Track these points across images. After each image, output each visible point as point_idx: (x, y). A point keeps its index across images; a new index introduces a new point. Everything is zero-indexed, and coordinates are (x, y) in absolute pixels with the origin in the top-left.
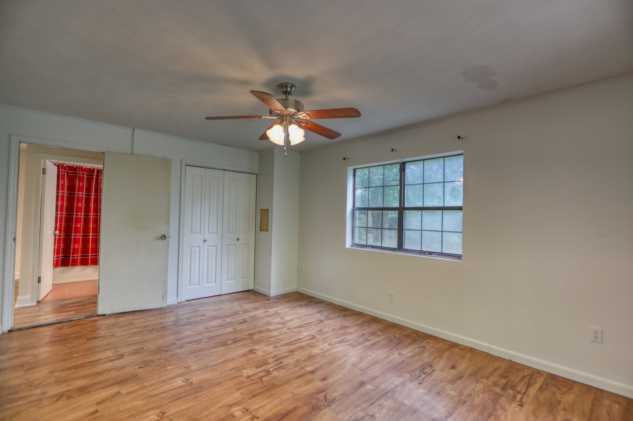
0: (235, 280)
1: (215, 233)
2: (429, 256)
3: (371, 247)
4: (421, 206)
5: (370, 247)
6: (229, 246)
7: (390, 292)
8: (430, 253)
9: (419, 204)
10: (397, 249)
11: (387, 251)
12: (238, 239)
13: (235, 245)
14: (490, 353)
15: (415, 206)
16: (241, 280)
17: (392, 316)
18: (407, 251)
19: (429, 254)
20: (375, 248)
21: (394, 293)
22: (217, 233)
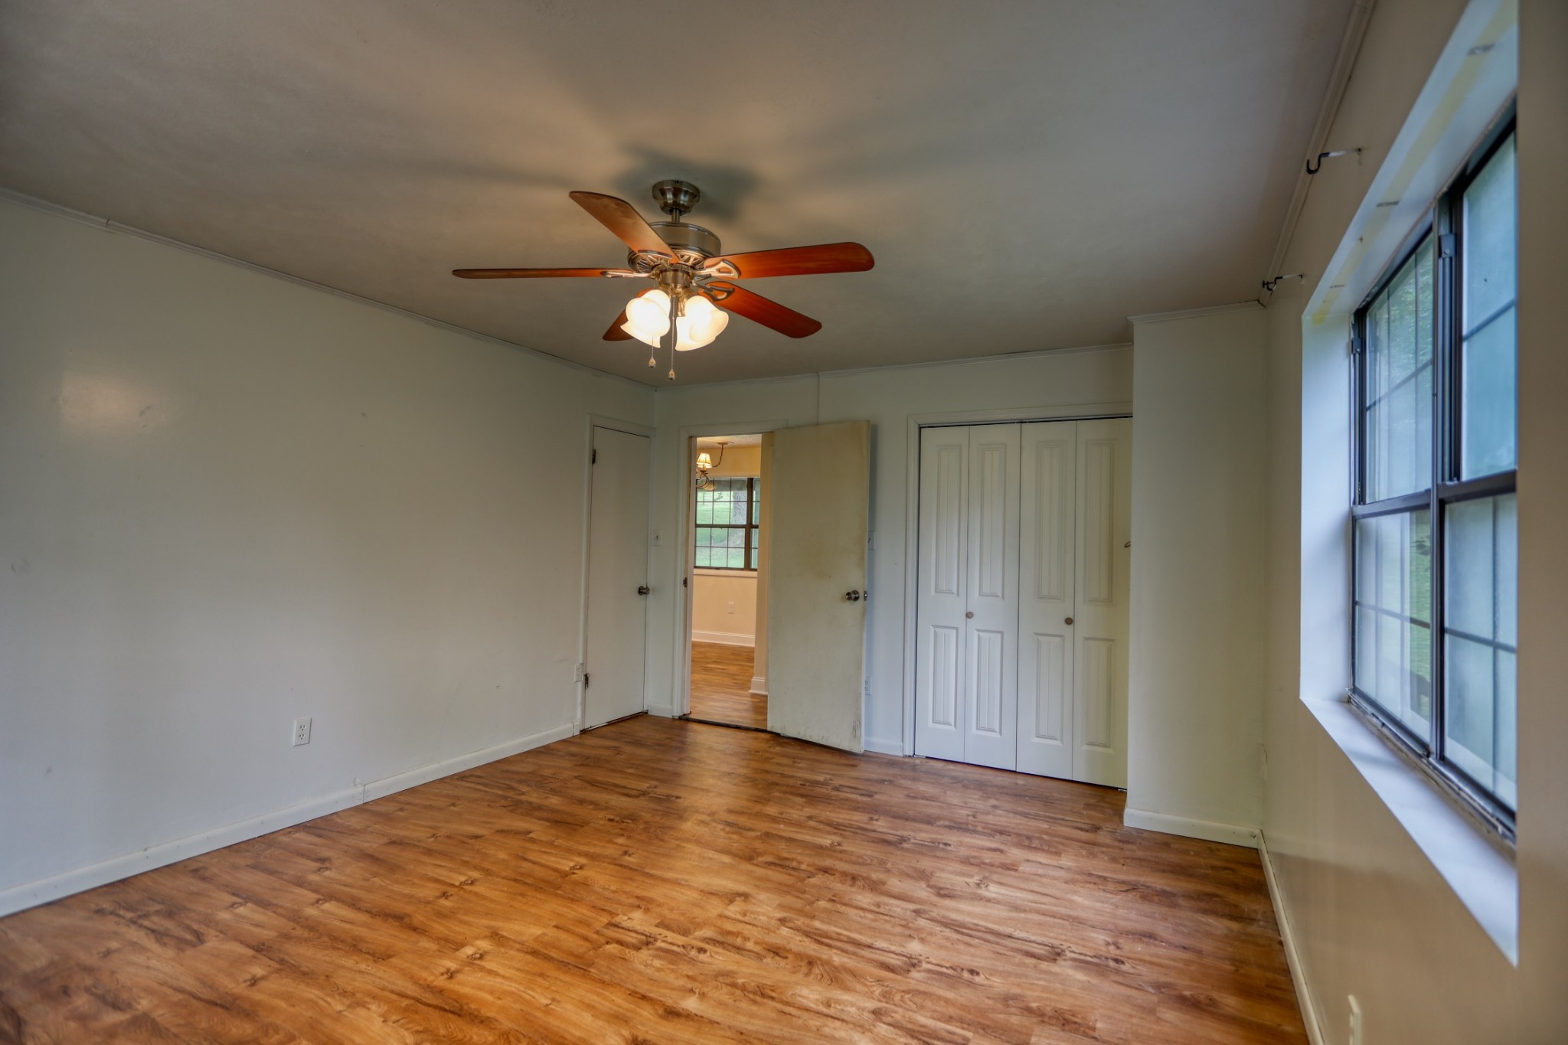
0: (1062, 741)
1: (998, 596)
6: (1039, 637)
12: (1069, 621)
13: (1061, 636)
16: (1085, 747)
22: (1003, 597)
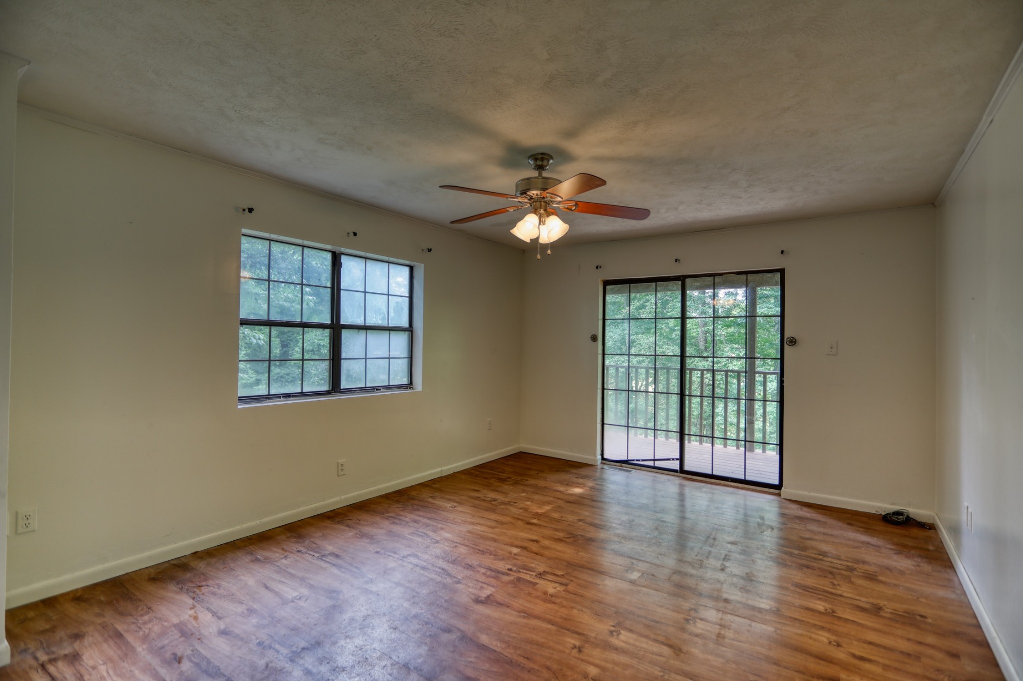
2: (378, 393)
3: (283, 397)
4: (362, 324)
5: (280, 397)
7: (339, 461)
8: (379, 388)
9: (359, 320)
10: (332, 390)
11: (318, 397)
14: (443, 475)
15: (353, 322)
17: (343, 497)
18: (347, 391)
19: (377, 390)
20: (293, 396)
21: (344, 460)
